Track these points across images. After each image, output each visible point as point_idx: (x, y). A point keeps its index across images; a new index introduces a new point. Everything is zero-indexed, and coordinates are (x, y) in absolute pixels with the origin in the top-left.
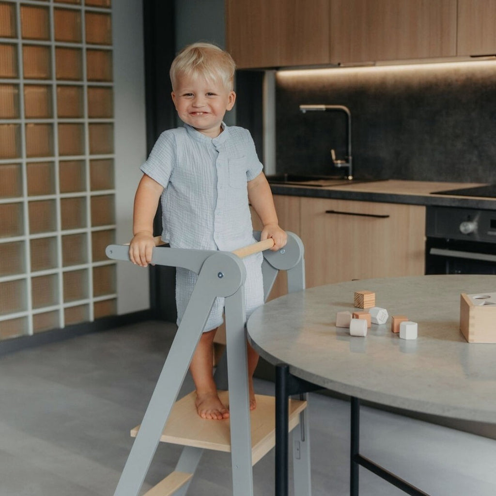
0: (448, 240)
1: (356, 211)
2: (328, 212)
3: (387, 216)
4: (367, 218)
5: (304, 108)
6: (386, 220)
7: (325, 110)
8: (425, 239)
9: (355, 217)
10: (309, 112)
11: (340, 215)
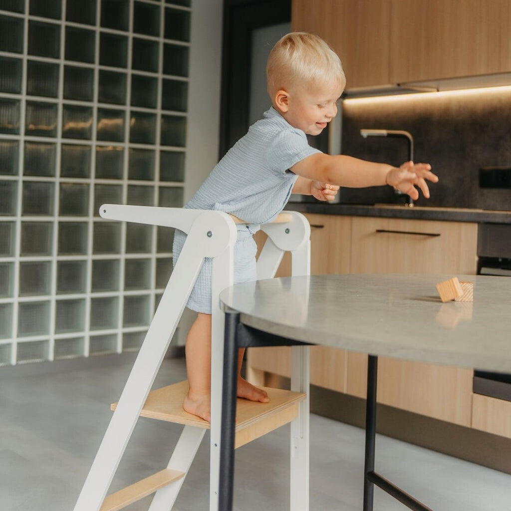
0: (500, 260)
1: (407, 230)
2: (379, 231)
3: (438, 235)
4: (418, 236)
5: (365, 133)
6: (436, 238)
7: (386, 135)
8: (476, 259)
9: (407, 235)
10: (369, 137)
11: (391, 234)
